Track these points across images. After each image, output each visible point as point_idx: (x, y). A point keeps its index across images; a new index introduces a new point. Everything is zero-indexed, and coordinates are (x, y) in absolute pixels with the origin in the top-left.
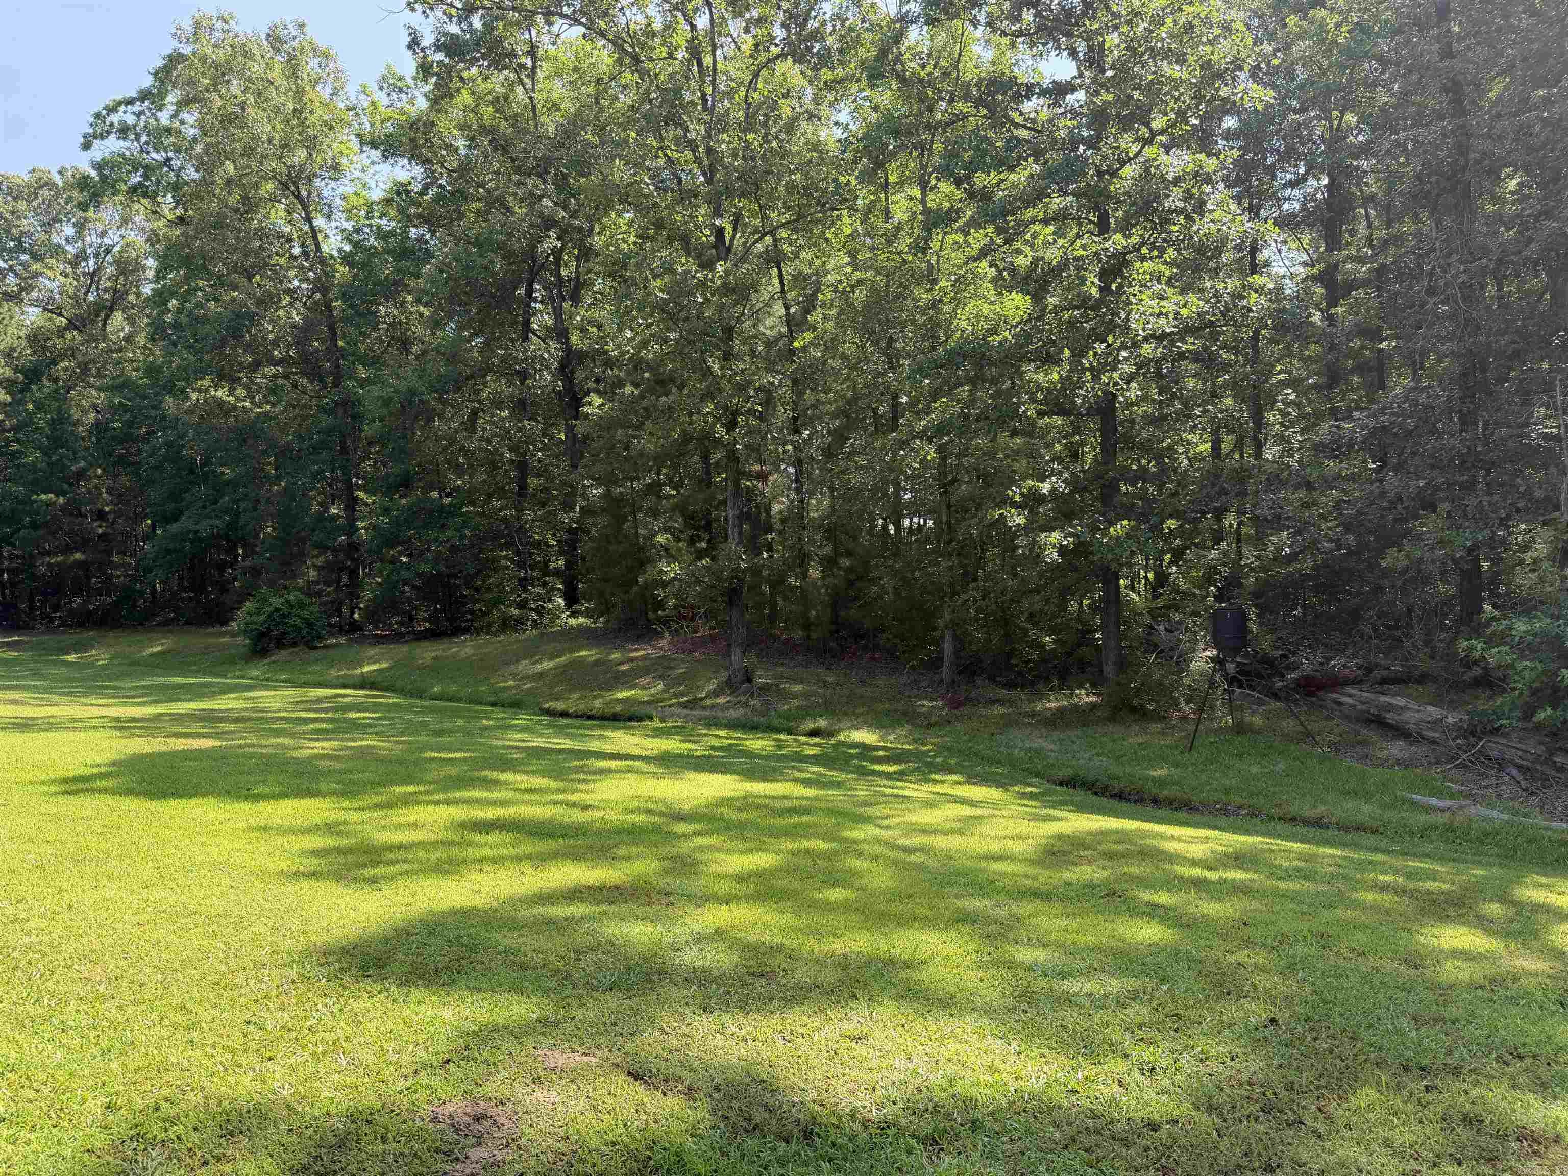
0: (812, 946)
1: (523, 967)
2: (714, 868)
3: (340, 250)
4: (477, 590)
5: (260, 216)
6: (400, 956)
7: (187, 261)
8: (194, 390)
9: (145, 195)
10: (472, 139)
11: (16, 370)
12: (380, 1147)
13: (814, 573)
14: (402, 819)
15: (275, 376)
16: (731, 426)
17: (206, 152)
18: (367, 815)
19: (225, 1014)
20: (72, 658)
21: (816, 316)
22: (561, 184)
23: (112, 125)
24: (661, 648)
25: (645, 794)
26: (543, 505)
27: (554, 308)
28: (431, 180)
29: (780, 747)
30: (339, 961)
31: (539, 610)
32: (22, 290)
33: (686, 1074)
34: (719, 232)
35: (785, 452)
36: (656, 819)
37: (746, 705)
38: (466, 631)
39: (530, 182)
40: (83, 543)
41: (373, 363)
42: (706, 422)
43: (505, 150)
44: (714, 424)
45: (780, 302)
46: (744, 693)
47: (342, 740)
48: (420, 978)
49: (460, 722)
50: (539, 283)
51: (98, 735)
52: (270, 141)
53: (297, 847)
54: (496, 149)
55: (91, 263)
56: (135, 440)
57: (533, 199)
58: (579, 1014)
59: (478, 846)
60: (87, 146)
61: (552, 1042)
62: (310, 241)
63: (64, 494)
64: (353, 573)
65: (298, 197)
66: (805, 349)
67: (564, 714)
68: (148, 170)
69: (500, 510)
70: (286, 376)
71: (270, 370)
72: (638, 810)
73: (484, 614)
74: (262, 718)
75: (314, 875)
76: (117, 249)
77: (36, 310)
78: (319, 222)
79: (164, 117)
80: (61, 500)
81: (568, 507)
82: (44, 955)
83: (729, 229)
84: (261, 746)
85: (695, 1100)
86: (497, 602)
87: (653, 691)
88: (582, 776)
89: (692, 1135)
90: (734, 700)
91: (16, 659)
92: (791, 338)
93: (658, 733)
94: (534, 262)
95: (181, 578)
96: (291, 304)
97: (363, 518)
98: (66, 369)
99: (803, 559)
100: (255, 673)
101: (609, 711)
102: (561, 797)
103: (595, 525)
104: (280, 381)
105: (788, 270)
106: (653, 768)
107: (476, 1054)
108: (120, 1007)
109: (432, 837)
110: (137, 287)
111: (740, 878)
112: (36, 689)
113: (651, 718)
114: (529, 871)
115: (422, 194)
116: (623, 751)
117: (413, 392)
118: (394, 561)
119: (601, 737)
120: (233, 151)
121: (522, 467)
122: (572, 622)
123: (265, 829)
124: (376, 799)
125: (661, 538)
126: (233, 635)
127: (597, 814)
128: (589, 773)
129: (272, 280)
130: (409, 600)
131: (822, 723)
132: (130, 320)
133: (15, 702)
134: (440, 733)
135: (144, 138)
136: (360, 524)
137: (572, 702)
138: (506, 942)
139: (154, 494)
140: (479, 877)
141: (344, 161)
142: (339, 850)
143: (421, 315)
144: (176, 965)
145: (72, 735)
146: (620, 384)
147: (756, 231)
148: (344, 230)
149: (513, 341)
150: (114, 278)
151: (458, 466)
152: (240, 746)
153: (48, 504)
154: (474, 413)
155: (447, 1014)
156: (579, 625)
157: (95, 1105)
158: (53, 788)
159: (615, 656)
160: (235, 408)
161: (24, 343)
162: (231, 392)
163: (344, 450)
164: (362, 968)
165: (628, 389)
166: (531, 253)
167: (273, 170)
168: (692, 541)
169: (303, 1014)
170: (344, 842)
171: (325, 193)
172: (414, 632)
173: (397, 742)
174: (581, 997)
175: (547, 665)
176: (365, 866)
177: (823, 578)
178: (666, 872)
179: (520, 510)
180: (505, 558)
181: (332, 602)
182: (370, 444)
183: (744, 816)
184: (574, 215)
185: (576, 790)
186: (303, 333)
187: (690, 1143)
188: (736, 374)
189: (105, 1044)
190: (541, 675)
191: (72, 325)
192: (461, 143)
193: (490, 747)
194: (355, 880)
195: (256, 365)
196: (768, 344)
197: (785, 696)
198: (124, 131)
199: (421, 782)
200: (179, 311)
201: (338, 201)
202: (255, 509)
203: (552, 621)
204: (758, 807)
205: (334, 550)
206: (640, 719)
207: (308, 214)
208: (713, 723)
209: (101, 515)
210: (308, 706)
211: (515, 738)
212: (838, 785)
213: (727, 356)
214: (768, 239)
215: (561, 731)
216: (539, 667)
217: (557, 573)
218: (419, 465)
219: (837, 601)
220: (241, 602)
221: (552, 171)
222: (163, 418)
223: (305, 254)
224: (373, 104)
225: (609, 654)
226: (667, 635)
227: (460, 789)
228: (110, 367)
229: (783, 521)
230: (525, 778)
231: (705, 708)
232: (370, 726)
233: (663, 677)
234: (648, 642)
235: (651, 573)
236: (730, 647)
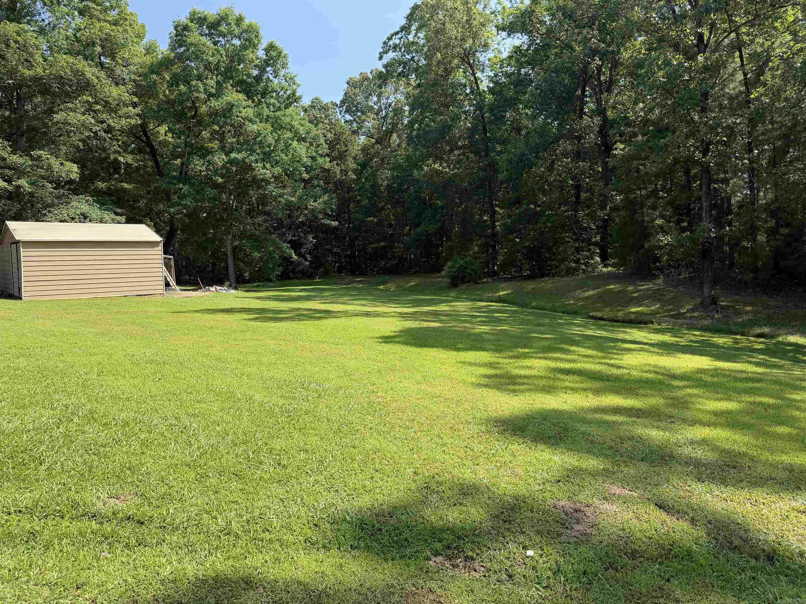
0: (766, 456)
1: (592, 442)
2: (698, 406)
3: (488, 87)
4: (554, 254)
5: (452, 77)
6: (530, 428)
7: (421, 105)
8: (425, 166)
9: (404, 76)
10: (553, 15)
11: (358, 164)
12: (529, 514)
13: (762, 238)
14: (524, 364)
15: (459, 155)
16: (705, 152)
17: (429, 50)
18: (507, 361)
19: (456, 442)
20: (381, 287)
21: (768, 76)
22: (602, 29)
23: (390, 46)
24: (657, 284)
25: (653, 363)
26: (588, 207)
27: (597, 99)
28: (532, 42)
29: (737, 343)
30: (502, 426)
31: (586, 264)
32: (359, 128)
33: (689, 511)
34: (700, 37)
35: (743, 164)
36: (660, 377)
37: (713, 318)
38: (548, 275)
39: (585, 31)
40: (384, 238)
41: (503, 143)
42: (689, 151)
43: (571, 17)
44: (694, 152)
45: (741, 72)
46: (711, 311)
47: (493, 326)
48: (541, 439)
49: (547, 321)
50: (589, 86)
51: (395, 319)
52: (456, 38)
53: (478, 372)
54: (566, 17)
55: (384, 112)
56: (403, 191)
57: (586, 40)
58: (626, 470)
59: (564, 381)
60: (381, 58)
61: (612, 481)
62: (474, 85)
63: (376, 217)
64: (494, 247)
65: (469, 64)
66: (757, 99)
67: (601, 319)
68: (405, 64)
69: (566, 212)
70: (464, 154)
71: (457, 152)
72: (650, 372)
73: (557, 267)
74: (458, 315)
75: (486, 386)
76: (393, 104)
77: (364, 137)
78: (479, 74)
79: (411, 38)
80: (376, 220)
81: (603, 207)
82: (385, 406)
83: (707, 33)
84: (458, 327)
85: (696, 526)
86: (564, 260)
87: (653, 308)
88: (615, 351)
89: (695, 544)
90: (705, 315)
91: (362, 288)
92: (748, 92)
93: (657, 331)
94: (586, 75)
95: (421, 252)
96: (466, 118)
97: (498, 221)
98: (375, 162)
99: (754, 230)
100: (453, 294)
101: (627, 318)
102: (604, 361)
103: (618, 216)
104: (461, 157)
105: (746, 52)
106: (656, 350)
107: (573, 480)
108: (415, 432)
109: (540, 374)
110: (402, 120)
111: (716, 413)
112: (370, 300)
113: (652, 323)
114: (590, 395)
115: (527, 50)
116: (637, 340)
117: (523, 155)
118: (513, 241)
119: (623, 332)
120: (440, 47)
121: (578, 188)
122: (605, 270)
123: (464, 363)
124: (511, 354)
125: (659, 222)
126: (443, 277)
127: (625, 371)
128: (618, 350)
129: (457, 107)
130: (520, 260)
131: (766, 330)
132: (399, 137)
133: (363, 305)
134: (539, 325)
135: (403, 49)
136: (497, 224)
137: (606, 313)
138: (583, 429)
139: (410, 215)
140: (566, 396)
141: (490, 41)
142: (496, 376)
143: (527, 114)
144: (435, 418)
145: (385, 319)
146: (635, 135)
147: (725, 31)
148: (489, 77)
149: (573, 120)
150: (393, 118)
151: (544, 190)
152: (450, 327)
153: (371, 222)
154: (553, 162)
155: (556, 458)
156: (609, 272)
157: (410, 471)
158: (380, 340)
159: (630, 288)
160: (442, 172)
161: (360, 152)
162: (441, 165)
163: (490, 188)
164: (513, 430)
165: (640, 138)
166: (585, 71)
167: (458, 53)
168: (678, 222)
169: (489, 447)
170: (498, 372)
171: (481, 59)
172: (522, 276)
173: (519, 328)
174: (625, 462)
175: (591, 293)
176: (509, 384)
177: (768, 241)
178: (668, 405)
179: (576, 211)
180: (568, 237)
181: (485, 262)
182: (502, 183)
183: (715, 379)
184: (609, 46)
185: (613, 358)
186: (472, 131)
187: (694, 547)
188: (710, 120)
189: (411, 446)
190: (588, 298)
191: (377, 142)
192: (547, 19)
193: (563, 333)
194: (505, 390)
195: (451, 150)
196: (731, 99)
197: (738, 313)
198: (395, 47)
199: (531, 347)
200: (419, 129)
201: (487, 62)
202: (451, 219)
203: (593, 271)
204: (725, 375)
205: (486, 237)
206: (646, 323)
207: (473, 71)
208: (691, 327)
209: (390, 225)
210: (476, 310)
211: (576, 330)
212: (780, 367)
213: (704, 110)
214: (733, 35)
215: (600, 327)
216: (587, 294)
217: (596, 244)
218: (525, 192)
219: (778, 255)
220: (446, 263)
221: (597, 23)
222: (413, 180)
223: (472, 92)
224: (504, 8)
225: (626, 287)
226: (661, 276)
227: (550, 352)
228: (392, 159)
229: (740, 207)
230: (584, 350)
231: (686, 318)
232: (505, 320)
233: (659, 300)
234: (650, 281)
235: (653, 242)
236: (702, 283)
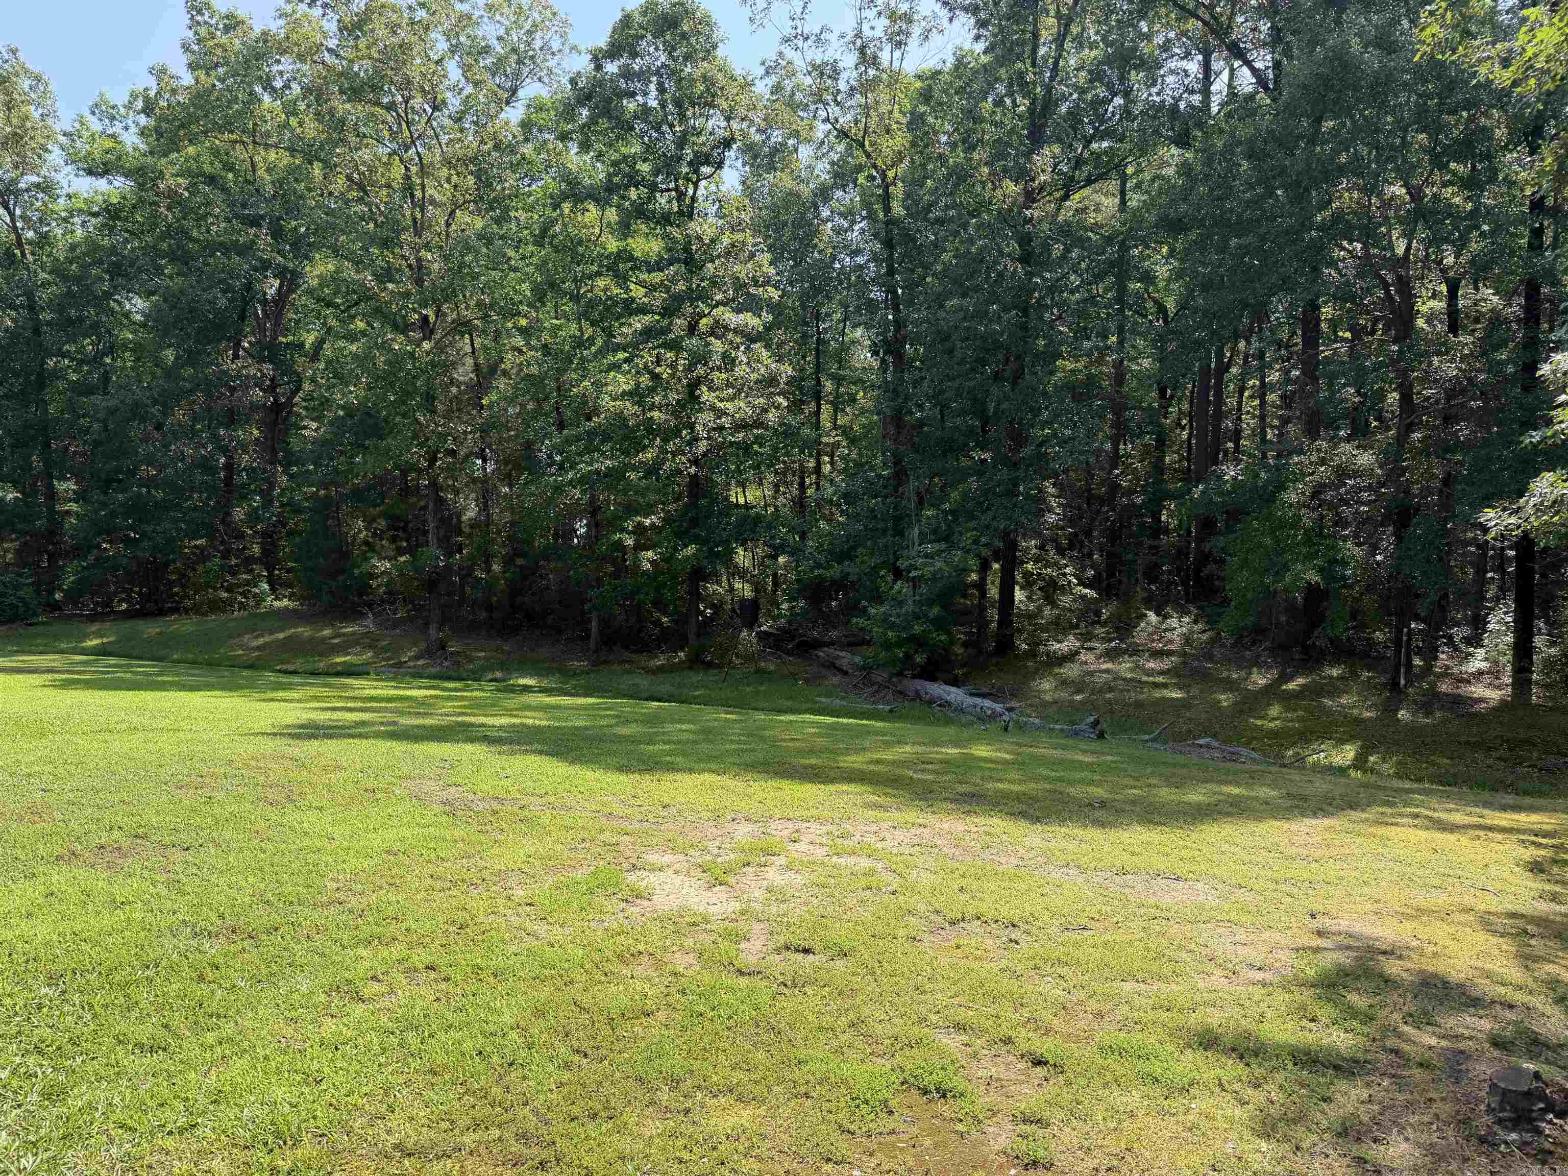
13: (497, 568)
24: (366, 626)
31: (246, 594)
34: (425, 319)
37: (441, 664)
38: (174, 611)
46: (440, 657)
62: (15, 248)
65: (6, 207)
66: (490, 407)
67: (296, 672)
73: (191, 597)
83: (432, 316)
86: (207, 586)
87: (365, 657)
90: (432, 662)
99: (488, 557)
118: (96, 547)
122: (277, 604)
156: (286, 607)
159: (327, 632)
168: (394, 540)
172: (114, 612)
177: (504, 573)
180: (212, 547)
190: (264, 646)
197: (471, 660)
203: (258, 604)
205: (33, 535)
206: (359, 675)
207: (14, 223)
216: (260, 641)
219: (514, 590)
225: (319, 631)
226: (371, 615)
229: (472, 527)
231: (409, 667)
233: (370, 647)
234: (355, 620)
235: (365, 567)
236: (427, 624)
